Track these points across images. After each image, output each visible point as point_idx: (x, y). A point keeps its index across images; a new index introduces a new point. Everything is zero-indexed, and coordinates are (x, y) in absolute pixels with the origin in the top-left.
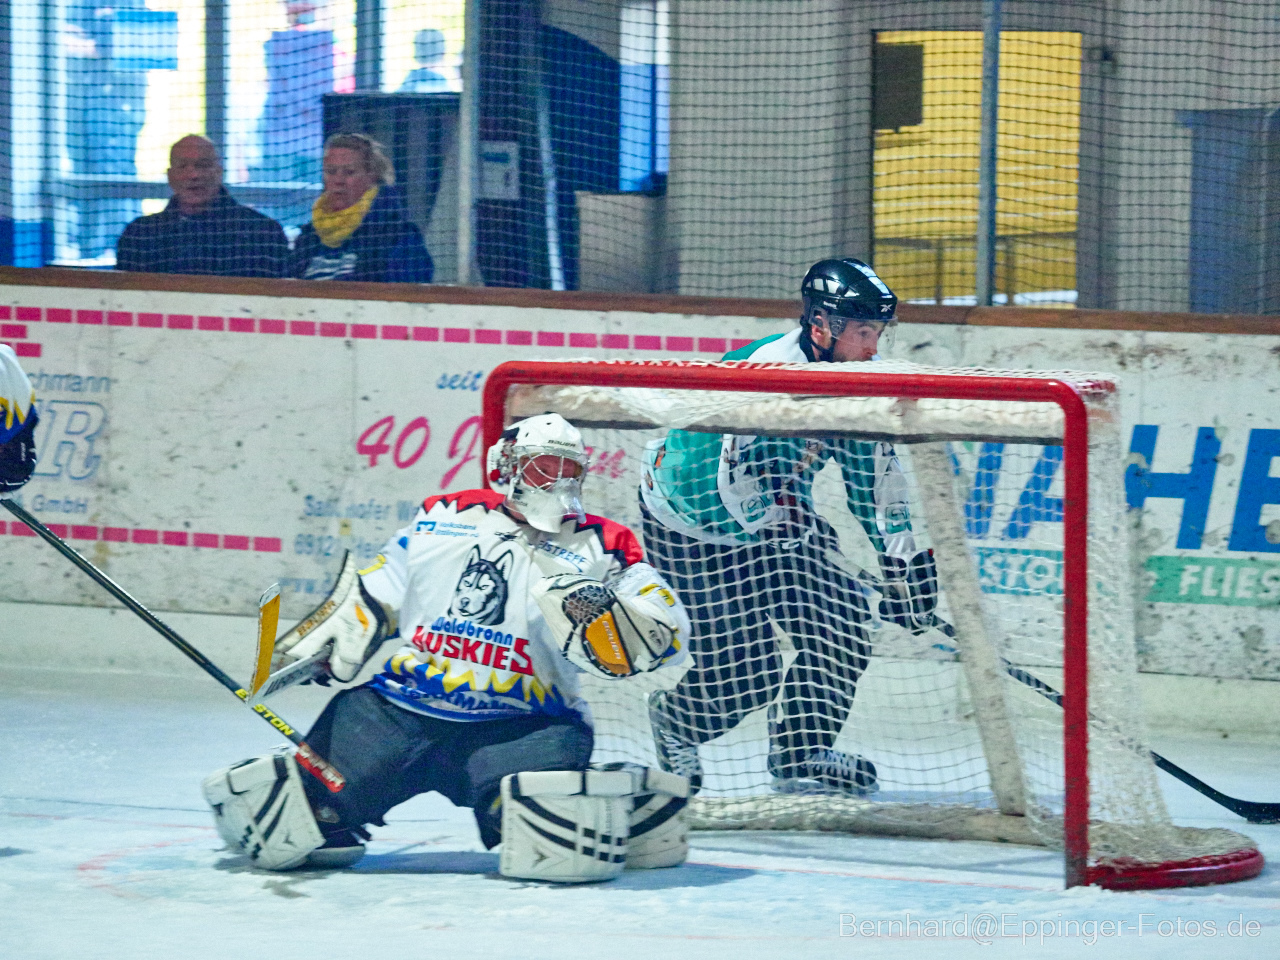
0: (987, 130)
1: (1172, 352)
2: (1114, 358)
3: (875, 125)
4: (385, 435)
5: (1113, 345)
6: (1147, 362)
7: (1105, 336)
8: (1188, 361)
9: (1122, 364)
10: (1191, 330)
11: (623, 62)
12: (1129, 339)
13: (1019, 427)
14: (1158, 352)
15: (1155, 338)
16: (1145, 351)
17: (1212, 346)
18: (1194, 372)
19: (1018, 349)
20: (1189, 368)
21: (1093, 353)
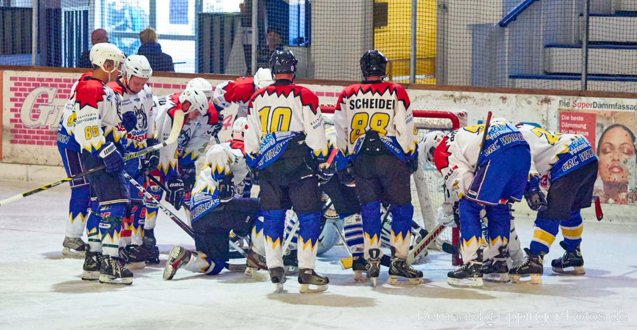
0: (413, 31)
1: (470, 98)
2: (452, 99)
3: (374, 27)
4: (230, 120)
5: (452, 96)
6: (462, 101)
7: (450, 93)
8: (475, 100)
9: (455, 101)
10: (476, 91)
11: (290, 4)
12: (457, 94)
13: (436, 125)
14: (466, 98)
15: (465, 93)
16: (462, 97)
17: (482, 96)
18: (476, 104)
19: (423, 97)
20: (475, 103)
21: (446, 98)
